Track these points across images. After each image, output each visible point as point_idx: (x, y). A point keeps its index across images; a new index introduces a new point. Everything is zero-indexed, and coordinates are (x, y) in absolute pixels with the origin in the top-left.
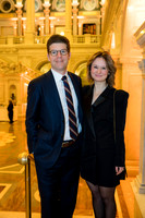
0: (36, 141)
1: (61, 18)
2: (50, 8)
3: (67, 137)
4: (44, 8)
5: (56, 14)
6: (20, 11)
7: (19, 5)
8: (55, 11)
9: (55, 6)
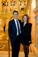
0: (11, 35)
1: (16, 7)
2: (14, 4)
3: (18, 34)
5: (15, 6)
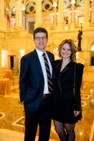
4: (71, 5)
6: (55, 9)
7: (55, 5)
8: (79, 6)
9: (79, 3)
